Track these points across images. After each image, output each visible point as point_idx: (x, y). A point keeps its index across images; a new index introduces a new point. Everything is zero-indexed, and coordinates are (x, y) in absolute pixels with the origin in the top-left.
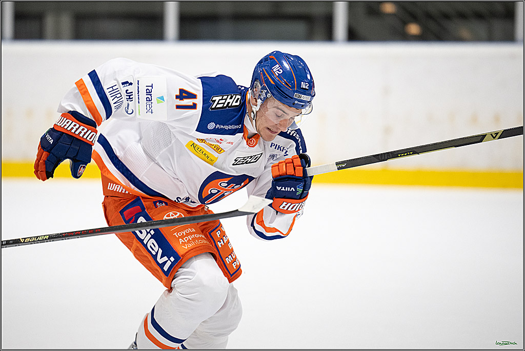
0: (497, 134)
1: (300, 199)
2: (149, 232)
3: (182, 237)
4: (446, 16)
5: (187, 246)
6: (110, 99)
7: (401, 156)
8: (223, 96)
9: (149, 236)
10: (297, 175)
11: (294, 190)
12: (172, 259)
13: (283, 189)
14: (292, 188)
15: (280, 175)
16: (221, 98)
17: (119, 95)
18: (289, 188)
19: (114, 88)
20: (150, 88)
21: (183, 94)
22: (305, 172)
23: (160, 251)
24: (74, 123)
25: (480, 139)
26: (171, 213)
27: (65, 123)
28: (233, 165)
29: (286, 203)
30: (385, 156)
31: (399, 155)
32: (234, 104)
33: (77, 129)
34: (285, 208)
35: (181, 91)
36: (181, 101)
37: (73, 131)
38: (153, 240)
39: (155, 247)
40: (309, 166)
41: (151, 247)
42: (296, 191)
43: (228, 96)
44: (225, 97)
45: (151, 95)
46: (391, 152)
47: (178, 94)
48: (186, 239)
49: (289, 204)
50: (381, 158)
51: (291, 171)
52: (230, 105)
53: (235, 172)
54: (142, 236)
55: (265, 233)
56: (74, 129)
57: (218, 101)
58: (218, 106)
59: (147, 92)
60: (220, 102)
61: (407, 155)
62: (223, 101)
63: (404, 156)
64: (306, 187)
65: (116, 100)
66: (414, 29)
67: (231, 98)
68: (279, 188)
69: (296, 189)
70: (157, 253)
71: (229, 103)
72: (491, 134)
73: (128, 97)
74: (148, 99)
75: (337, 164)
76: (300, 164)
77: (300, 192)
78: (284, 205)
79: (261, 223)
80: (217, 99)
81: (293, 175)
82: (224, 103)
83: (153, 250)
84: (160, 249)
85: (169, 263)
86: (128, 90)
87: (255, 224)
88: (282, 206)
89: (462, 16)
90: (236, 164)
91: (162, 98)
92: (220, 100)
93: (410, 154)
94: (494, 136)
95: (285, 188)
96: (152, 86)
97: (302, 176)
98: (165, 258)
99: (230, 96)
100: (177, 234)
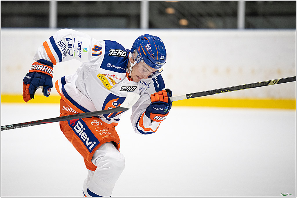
0: (276, 81)
1: (165, 114)
2: (83, 129)
3: (101, 132)
4: (201, 15)
5: (104, 137)
6: (60, 48)
7: (222, 92)
8: (116, 50)
9: (83, 131)
10: (165, 102)
11: (163, 110)
12: (95, 143)
13: (157, 109)
14: (162, 109)
15: (156, 101)
16: (115, 50)
17: (64, 46)
18: (160, 109)
19: (61, 42)
20: (80, 43)
21: (97, 48)
22: (169, 99)
23: (88, 139)
24: (40, 66)
25: (267, 83)
26: (95, 121)
27: (35, 67)
28: (120, 91)
29: (157, 116)
30: (213, 92)
31: (221, 92)
32: (122, 55)
33: (42, 68)
34: (157, 119)
35: (96, 46)
36: (95, 52)
37: (41, 69)
38: (84, 133)
39: (85, 136)
40: (171, 96)
41: (83, 137)
42: (164, 110)
43: (119, 50)
44: (118, 51)
45: (80, 47)
46: (217, 90)
47: (94, 48)
48: (103, 133)
49: (159, 117)
50: (212, 93)
51: (162, 99)
52: (120, 55)
53: (121, 95)
54: (78, 131)
55: (143, 131)
56: (41, 68)
57: (113, 52)
58: (113, 54)
59: (78, 45)
60: (115, 52)
61: (226, 91)
62: (116, 52)
63: (224, 92)
64: (169, 108)
65: (63, 48)
66: (184, 22)
67: (121, 52)
68: (155, 109)
69: (164, 109)
70: (86, 140)
71: (119, 54)
72: (273, 82)
73: (69, 47)
74: (79, 49)
75: (187, 95)
76: (167, 95)
77: (166, 111)
78: (156, 117)
79: (142, 126)
80: (113, 50)
81: (163, 102)
82: (117, 54)
83: (84, 138)
84: (88, 137)
85: (93, 145)
86: (69, 43)
87: (138, 126)
88: (155, 118)
89: (210, 15)
90: (122, 91)
91: (86, 49)
92: (114, 51)
93: (228, 91)
94: (275, 82)
95: (158, 109)
96: (82, 42)
97: (168, 102)
98: (91, 142)
99: (120, 51)
100: (98, 131)
